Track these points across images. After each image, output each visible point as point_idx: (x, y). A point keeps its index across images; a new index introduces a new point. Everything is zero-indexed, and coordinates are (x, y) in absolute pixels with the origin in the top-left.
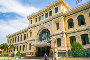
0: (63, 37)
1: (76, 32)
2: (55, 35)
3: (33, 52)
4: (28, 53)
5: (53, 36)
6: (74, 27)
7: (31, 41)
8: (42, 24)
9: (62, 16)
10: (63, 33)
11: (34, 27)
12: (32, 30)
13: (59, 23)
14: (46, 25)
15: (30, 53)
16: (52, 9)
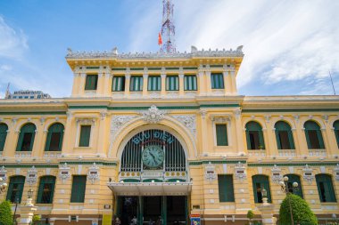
0: (243, 172)
1: (272, 165)
2: (213, 162)
3: (100, 216)
4: (69, 219)
5: (207, 162)
6: (264, 148)
7: (92, 163)
8: (154, 109)
9: (237, 105)
10: (244, 162)
11: (109, 108)
12: (97, 119)
13: (225, 126)
14: (167, 117)
15: (81, 216)
16: (201, 69)
